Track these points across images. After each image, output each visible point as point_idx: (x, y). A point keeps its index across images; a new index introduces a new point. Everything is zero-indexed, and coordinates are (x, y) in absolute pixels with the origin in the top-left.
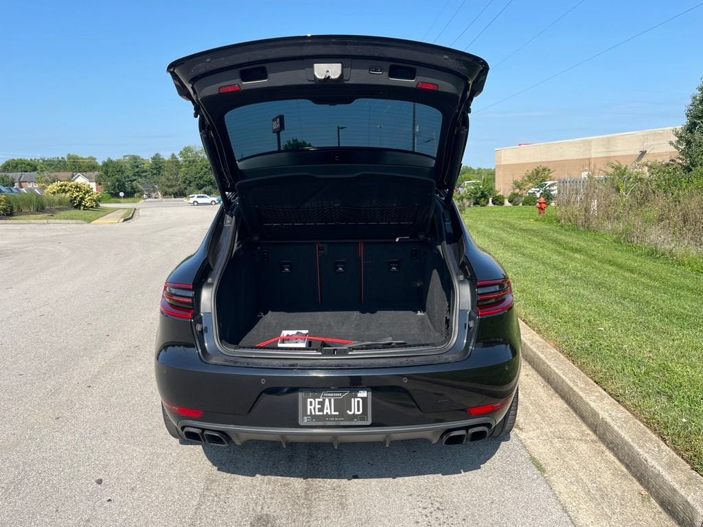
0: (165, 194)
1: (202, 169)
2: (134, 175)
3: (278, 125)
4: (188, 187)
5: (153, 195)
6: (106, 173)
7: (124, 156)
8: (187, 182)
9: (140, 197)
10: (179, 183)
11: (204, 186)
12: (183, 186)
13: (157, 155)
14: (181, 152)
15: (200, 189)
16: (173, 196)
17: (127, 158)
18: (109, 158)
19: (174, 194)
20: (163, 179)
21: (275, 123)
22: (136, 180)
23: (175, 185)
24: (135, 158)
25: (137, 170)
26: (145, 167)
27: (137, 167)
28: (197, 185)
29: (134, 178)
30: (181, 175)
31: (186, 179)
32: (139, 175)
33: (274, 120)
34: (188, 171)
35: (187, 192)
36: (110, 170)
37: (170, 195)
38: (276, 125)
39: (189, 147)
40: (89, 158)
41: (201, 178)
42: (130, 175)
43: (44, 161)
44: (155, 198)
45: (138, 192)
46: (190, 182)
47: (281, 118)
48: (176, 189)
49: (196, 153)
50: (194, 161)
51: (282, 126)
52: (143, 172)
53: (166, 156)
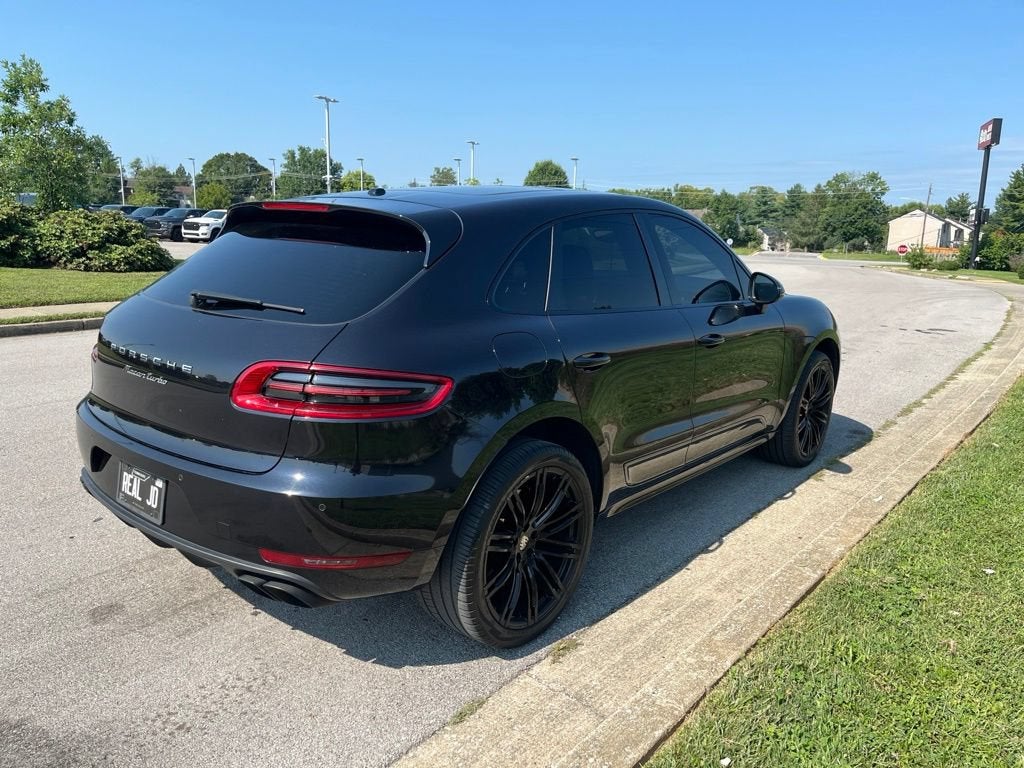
0: (796, 246)
1: (856, 210)
2: (759, 216)
3: (989, 137)
4: (830, 238)
5: (779, 245)
6: (716, 211)
7: (751, 188)
8: (830, 229)
9: (755, 247)
10: (817, 229)
11: (855, 236)
12: (823, 234)
13: (798, 186)
14: (829, 182)
15: (847, 241)
16: (806, 249)
17: (755, 191)
18: (724, 191)
19: (808, 246)
20: (796, 223)
21: (984, 133)
22: (759, 222)
23: (812, 234)
24: (764, 190)
25: (763, 208)
26: (777, 204)
27: (765, 203)
28: (844, 233)
29: (757, 219)
30: (823, 217)
31: (829, 225)
32: (765, 216)
33: (984, 127)
34: (834, 211)
35: (826, 244)
36: (722, 207)
37: (803, 247)
38: (986, 136)
39: (842, 175)
40: (705, 190)
41: (852, 223)
42: (753, 215)
43: (649, 193)
44: (782, 250)
45: (754, 240)
46: (834, 229)
47: (997, 124)
48: (812, 239)
49: (854, 184)
50: (847, 197)
51: (996, 138)
52: (771, 212)
53: (809, 188)
